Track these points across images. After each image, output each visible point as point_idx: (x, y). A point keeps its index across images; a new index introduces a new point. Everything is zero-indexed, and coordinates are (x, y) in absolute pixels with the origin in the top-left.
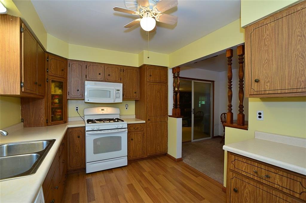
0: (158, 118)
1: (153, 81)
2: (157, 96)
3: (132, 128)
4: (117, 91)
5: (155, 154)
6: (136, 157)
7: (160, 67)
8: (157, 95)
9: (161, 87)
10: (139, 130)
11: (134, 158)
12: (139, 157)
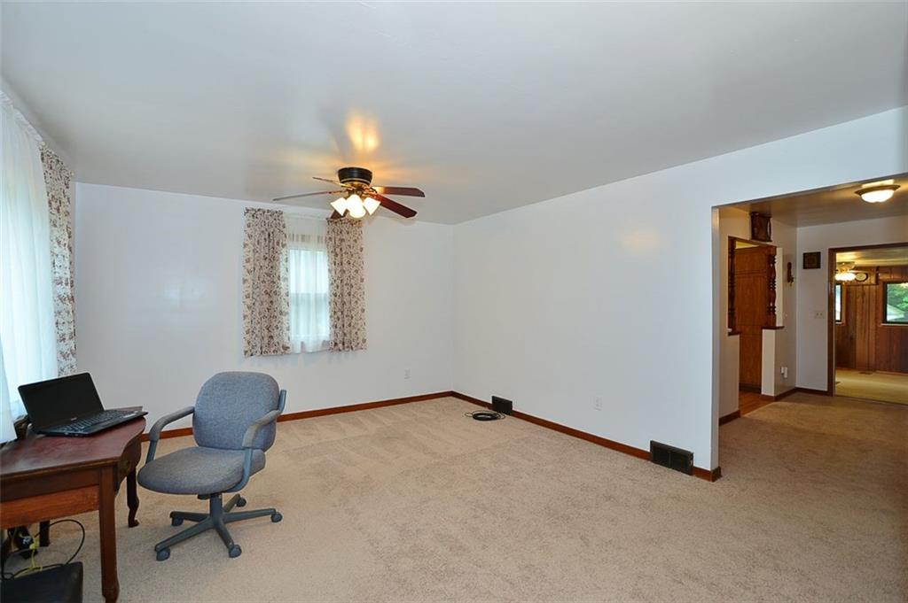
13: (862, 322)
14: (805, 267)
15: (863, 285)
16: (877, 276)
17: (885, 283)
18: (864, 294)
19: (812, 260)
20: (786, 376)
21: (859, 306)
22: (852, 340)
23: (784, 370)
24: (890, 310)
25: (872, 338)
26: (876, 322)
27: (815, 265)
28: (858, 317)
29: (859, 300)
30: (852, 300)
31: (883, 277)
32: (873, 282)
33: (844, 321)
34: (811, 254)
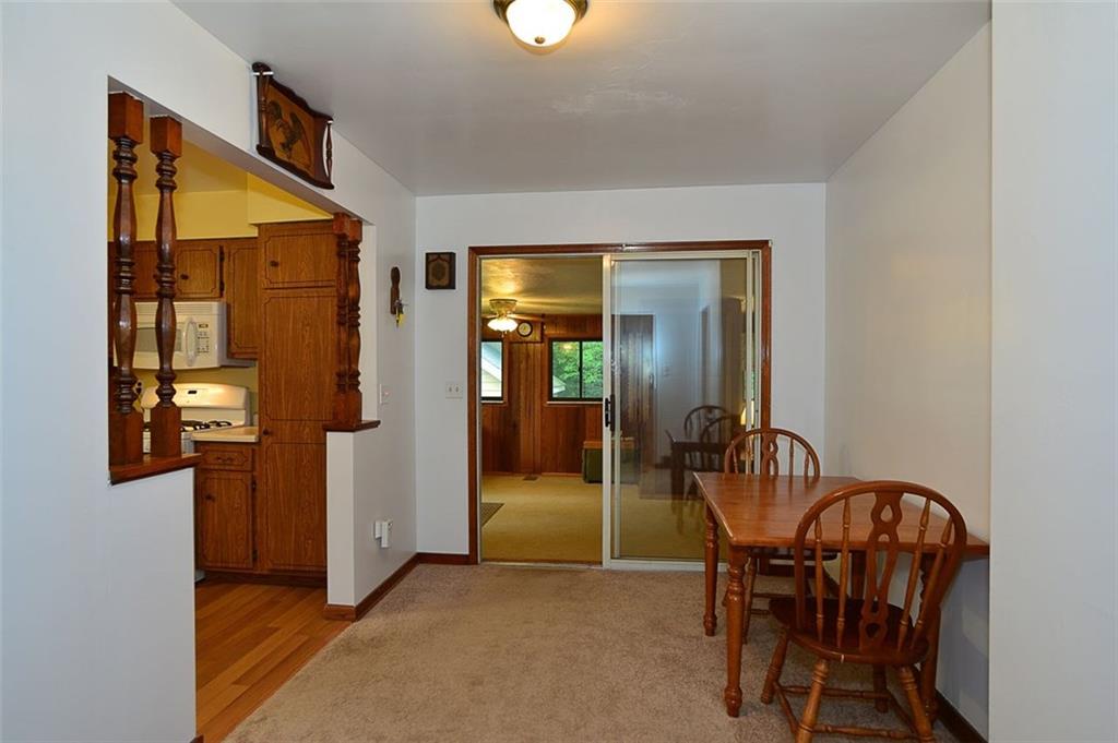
0: (307, 430)
1: (283, 282)
2: (303, 341)
3: (211, 458)
4: (200, 330)
5: (294, 571)
6: (224, 565)
7: (311, 225)
8: (303, 336)
9: (318, 304)
10: (233, 468)
11: (219, 565)
12: (235, 565)
13: (526, 398)
14: (429, 286)
15: (527, 343)
16: (542, 330)
17: (551, 340)
18: (528, 356)
19: (440, 270)
20: (384, 545)
21: (523, 376)
22: (515, 426)
23: (382, 530)
24: (556, 382)
25: (537, 423)
26: (542, 399)
27: (445, 281)
28: (522, 393)
29: (523, 366)
30: (516, 366)
31: (550, 331)
32: (538, 338)
33: (506, 398)
34: (439, 255)
